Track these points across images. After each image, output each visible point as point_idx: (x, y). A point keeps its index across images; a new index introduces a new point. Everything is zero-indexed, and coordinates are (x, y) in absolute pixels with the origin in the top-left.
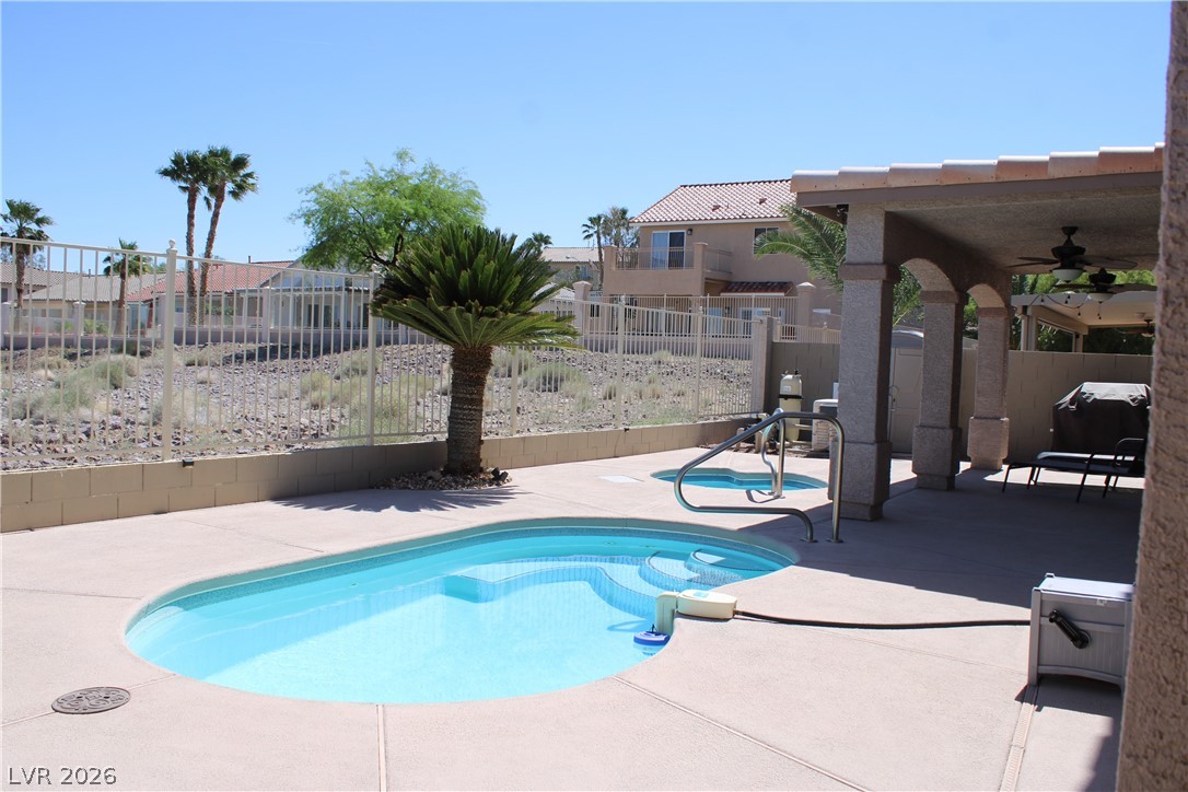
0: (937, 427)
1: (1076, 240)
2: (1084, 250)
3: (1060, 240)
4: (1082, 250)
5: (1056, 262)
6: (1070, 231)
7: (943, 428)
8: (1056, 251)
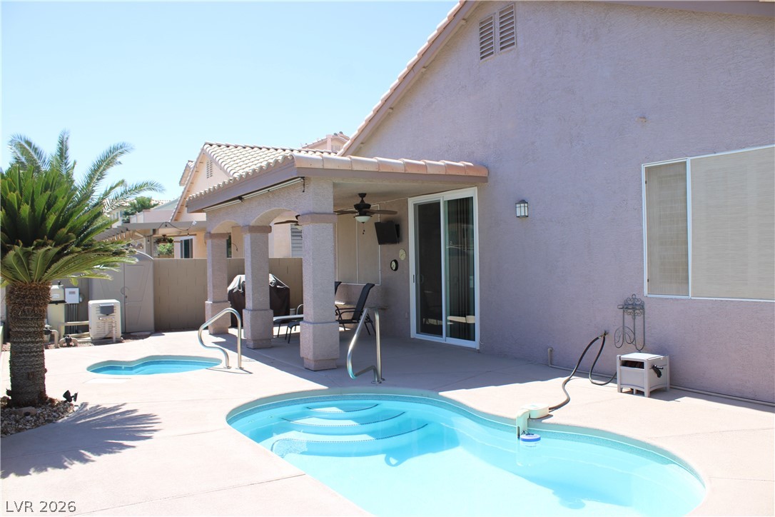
1: (366, 201)
2: (370, 206)
3: (358, 201)
4: (369, 206)
5: (355, 212)
6: (362, 195)
7: (267, 310)
8: (357, 206)
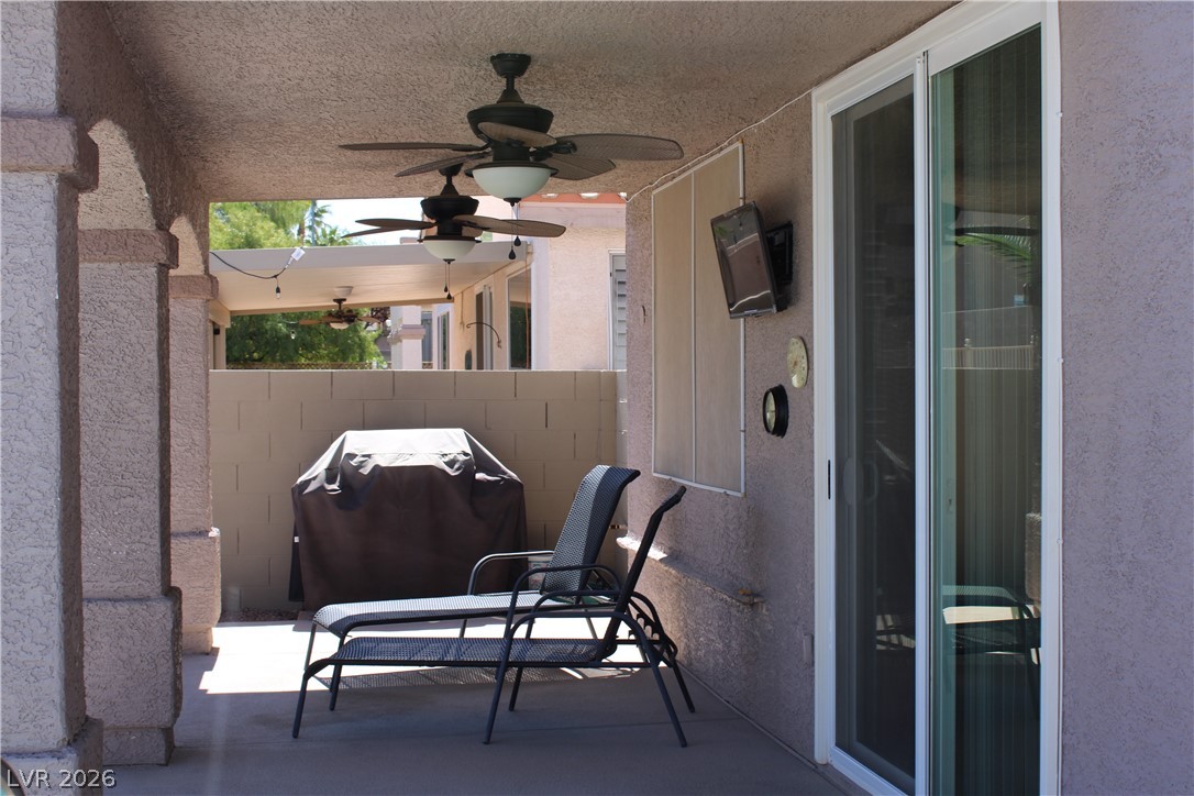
0: (128, 599)
